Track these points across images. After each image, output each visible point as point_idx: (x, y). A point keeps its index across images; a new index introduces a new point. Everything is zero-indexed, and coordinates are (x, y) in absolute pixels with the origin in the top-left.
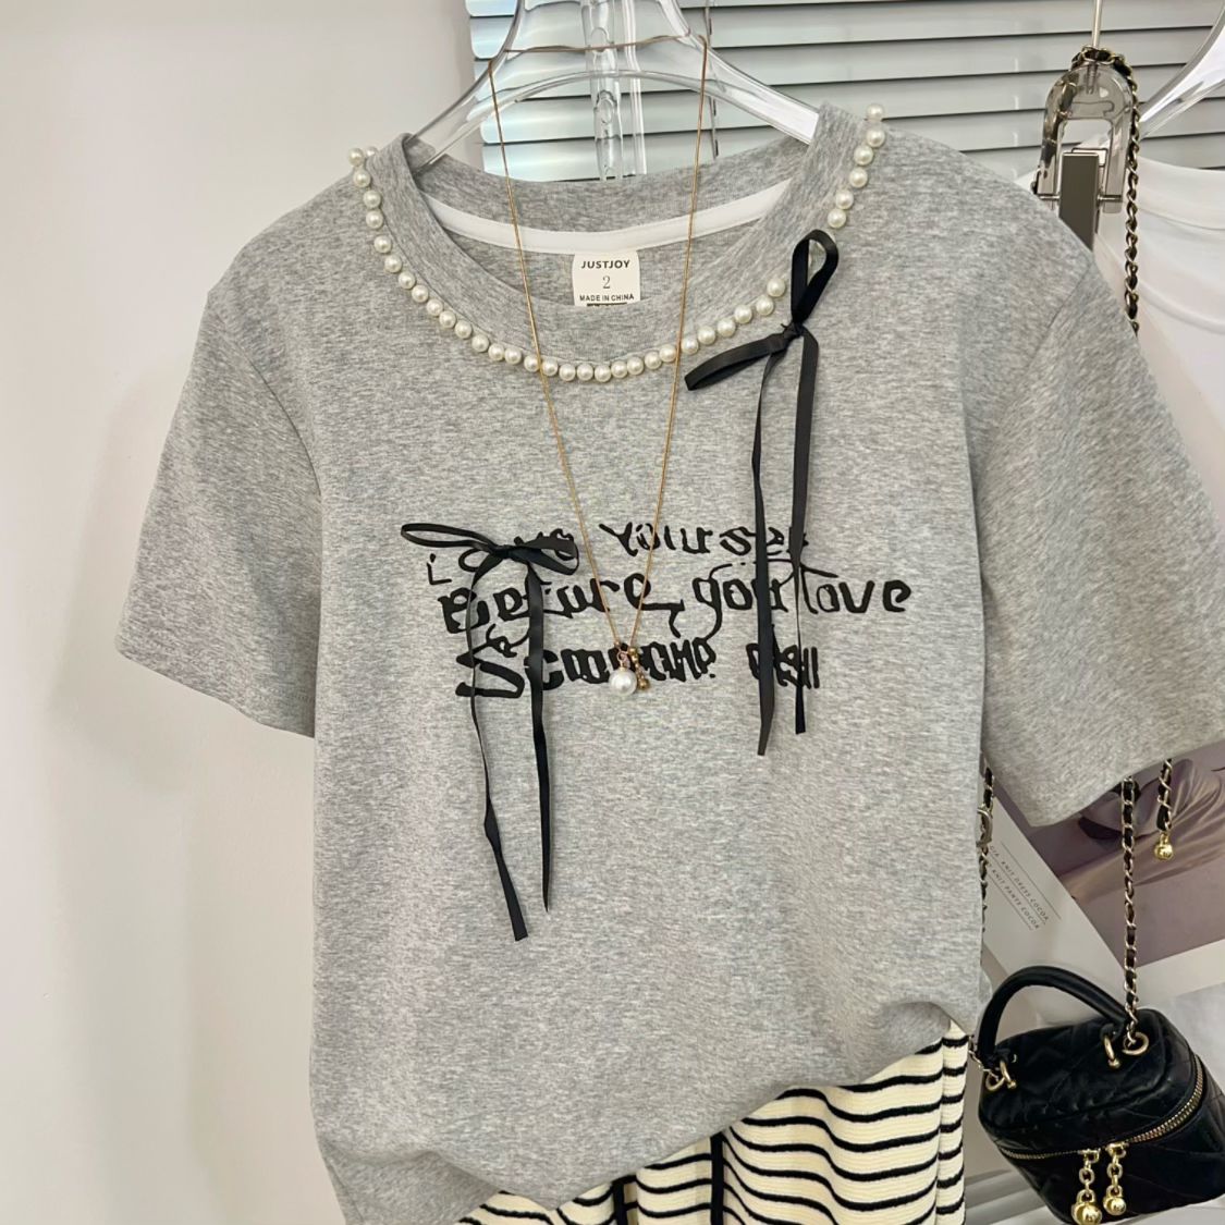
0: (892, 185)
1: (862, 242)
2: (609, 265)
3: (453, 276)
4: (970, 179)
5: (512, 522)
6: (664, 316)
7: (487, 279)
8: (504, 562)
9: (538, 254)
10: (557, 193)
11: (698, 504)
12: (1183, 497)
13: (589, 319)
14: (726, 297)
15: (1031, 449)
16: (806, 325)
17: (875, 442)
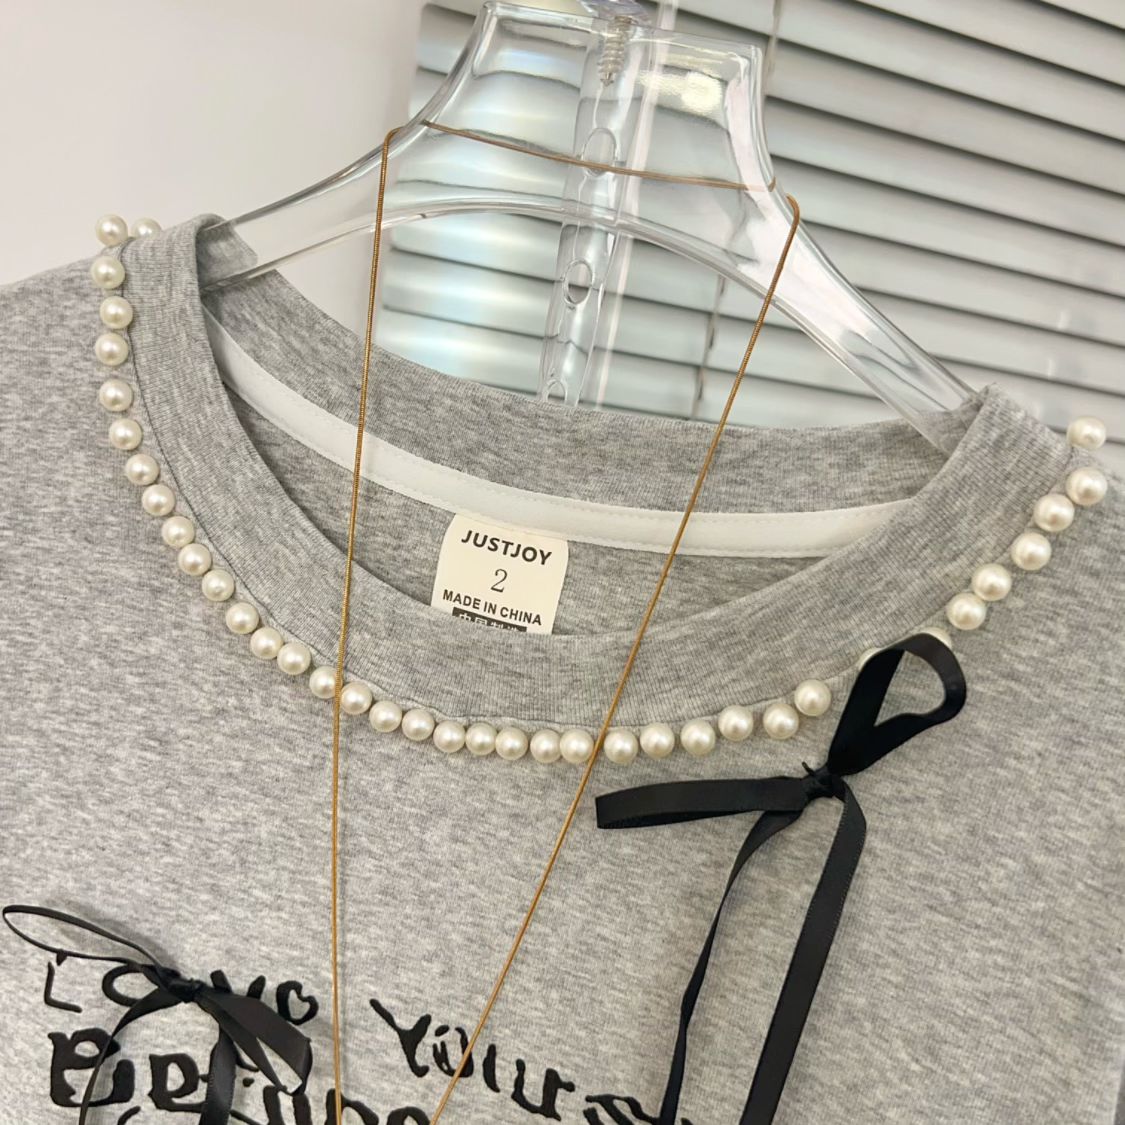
2: (512, 549)
3: (226, 487)
5: (216, 941)
6: (587, 677)
7: (285, 513)
8: (182, 1006)
9: (391, 493)
10: (452, 397)
13: (449, 639)
14: (712, 680)
16: (848, 780)
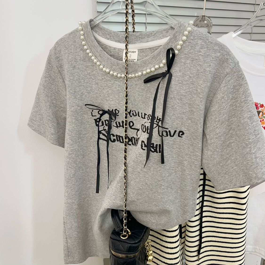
0: (192, 41)
1: (184, 54)
2: (131, 52)
3: (97, 52)
4: (210, 42)
5: (108, 106)
6: (140, 66)
9: (117, 48)
10: (122, 35)
11: (145, 107)
12: (252, 123)
14: (154, 62)
15: (216, 107)
16: (170, 71)
17: (181, 100)
